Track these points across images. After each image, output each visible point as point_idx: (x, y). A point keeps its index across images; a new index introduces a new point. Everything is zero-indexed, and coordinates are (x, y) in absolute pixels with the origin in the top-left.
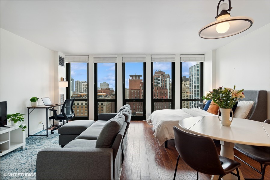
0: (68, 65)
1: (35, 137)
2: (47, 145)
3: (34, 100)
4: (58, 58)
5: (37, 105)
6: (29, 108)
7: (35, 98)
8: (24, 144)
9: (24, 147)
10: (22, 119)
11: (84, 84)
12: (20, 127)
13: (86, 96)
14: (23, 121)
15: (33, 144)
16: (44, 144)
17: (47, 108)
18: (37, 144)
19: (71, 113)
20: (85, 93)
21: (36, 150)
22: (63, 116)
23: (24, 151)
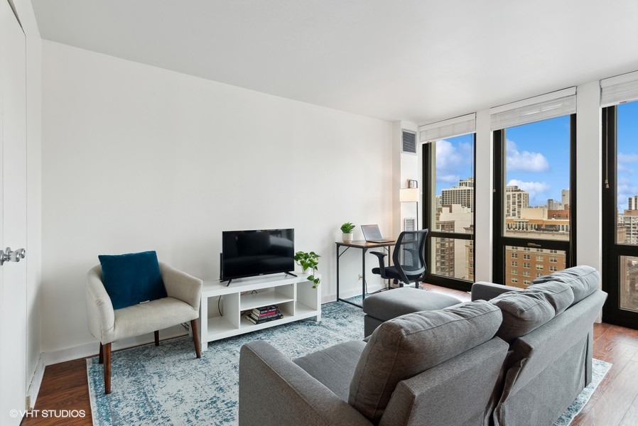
0: (427, 149)
1: (346, 304)
2: (353, 327)
3: (346, 229)
4: (401, 134)
5: (352, 239)
6: (339, 245)
7: (348, 225)
8: (318, 313)
9: (319, 319)
10: (316, 264)
11: (511, 193)
12: (309, 278)
13: (514, 227)
14: (316, 268)
15: (335, 318)
16: (350, 326)
17: (365, 249)
18: (340, 320)
19: (420, 266)
20: (513, 218)
21: (332, 332)
22: (397, 272)
23: (315, 327)
